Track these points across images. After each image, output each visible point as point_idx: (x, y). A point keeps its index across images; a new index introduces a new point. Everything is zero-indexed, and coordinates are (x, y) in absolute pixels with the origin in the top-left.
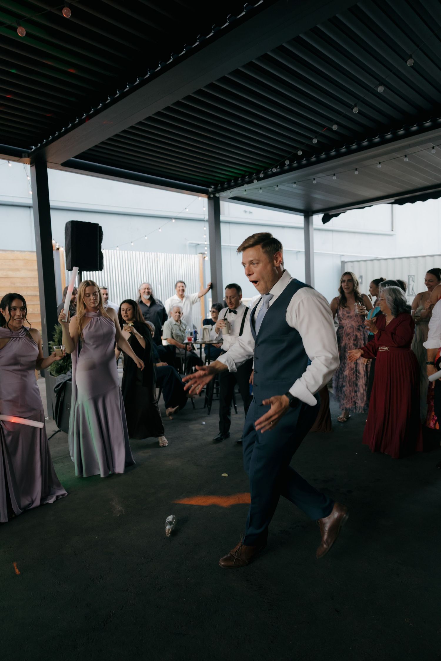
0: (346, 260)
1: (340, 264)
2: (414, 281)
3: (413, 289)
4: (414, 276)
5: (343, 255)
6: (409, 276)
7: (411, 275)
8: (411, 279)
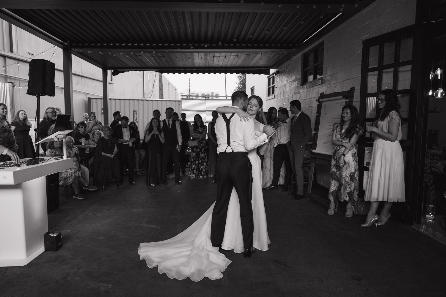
0: (91, 97)
1: (87, 99)
2: (137, 114)
3: (136, 119)
4: (137, 111)
5: (88, 94)
6: (134, 111)
7: (135, 110)
8: (135, 113)
